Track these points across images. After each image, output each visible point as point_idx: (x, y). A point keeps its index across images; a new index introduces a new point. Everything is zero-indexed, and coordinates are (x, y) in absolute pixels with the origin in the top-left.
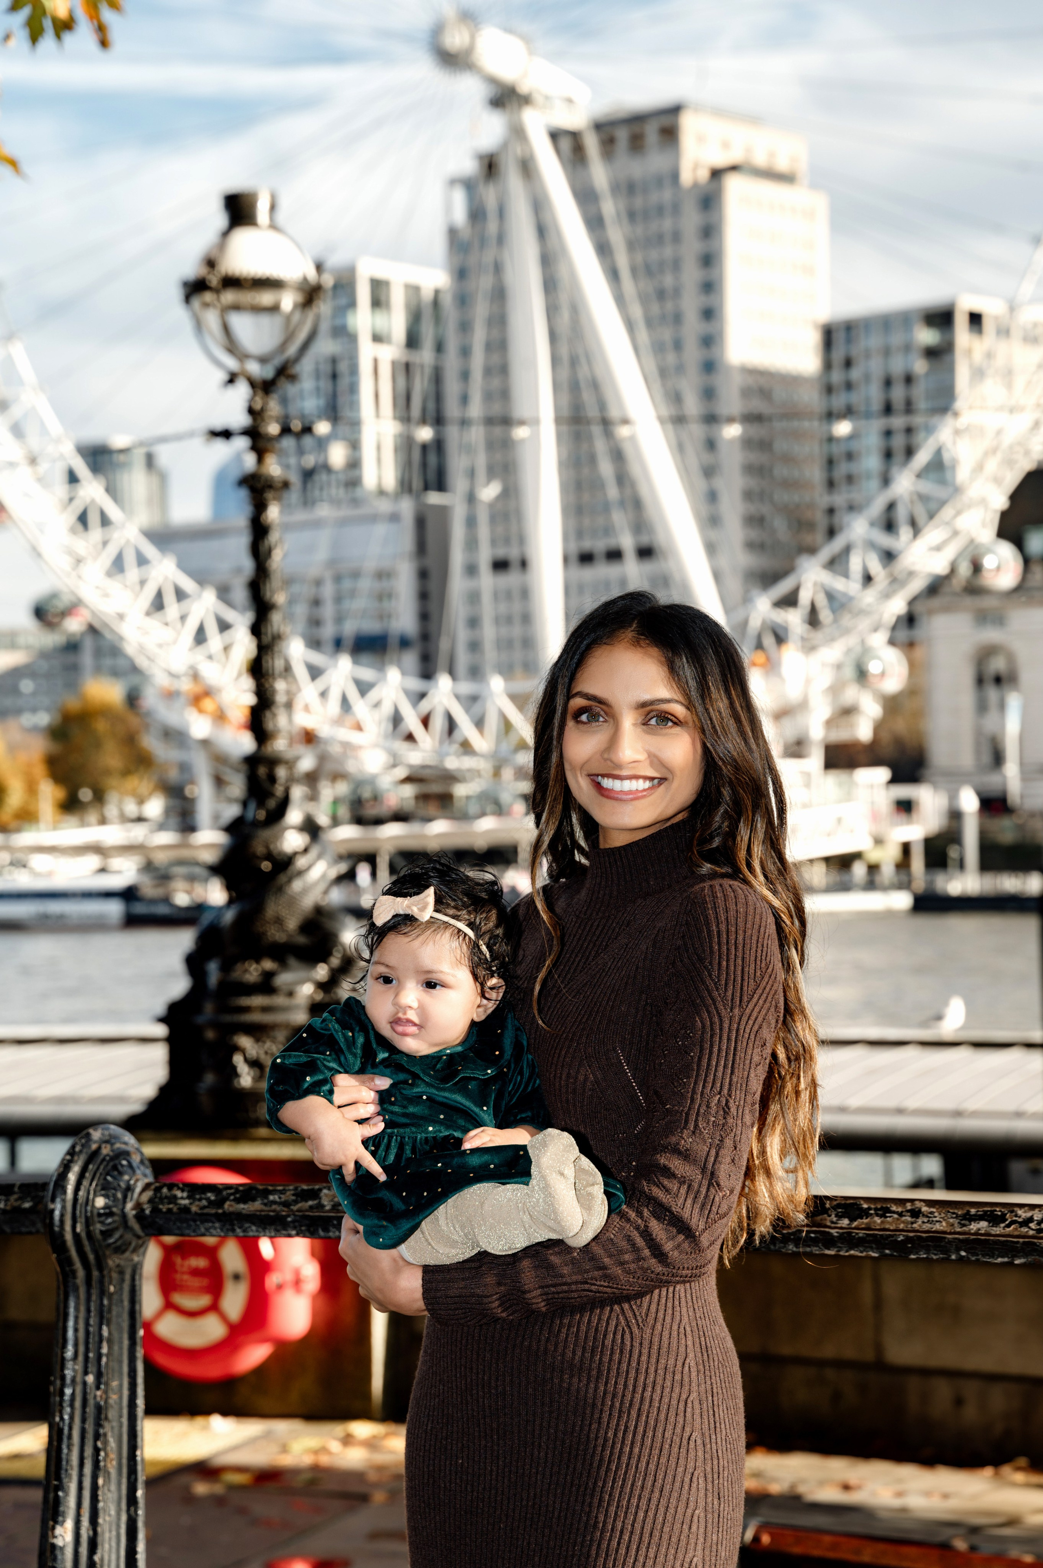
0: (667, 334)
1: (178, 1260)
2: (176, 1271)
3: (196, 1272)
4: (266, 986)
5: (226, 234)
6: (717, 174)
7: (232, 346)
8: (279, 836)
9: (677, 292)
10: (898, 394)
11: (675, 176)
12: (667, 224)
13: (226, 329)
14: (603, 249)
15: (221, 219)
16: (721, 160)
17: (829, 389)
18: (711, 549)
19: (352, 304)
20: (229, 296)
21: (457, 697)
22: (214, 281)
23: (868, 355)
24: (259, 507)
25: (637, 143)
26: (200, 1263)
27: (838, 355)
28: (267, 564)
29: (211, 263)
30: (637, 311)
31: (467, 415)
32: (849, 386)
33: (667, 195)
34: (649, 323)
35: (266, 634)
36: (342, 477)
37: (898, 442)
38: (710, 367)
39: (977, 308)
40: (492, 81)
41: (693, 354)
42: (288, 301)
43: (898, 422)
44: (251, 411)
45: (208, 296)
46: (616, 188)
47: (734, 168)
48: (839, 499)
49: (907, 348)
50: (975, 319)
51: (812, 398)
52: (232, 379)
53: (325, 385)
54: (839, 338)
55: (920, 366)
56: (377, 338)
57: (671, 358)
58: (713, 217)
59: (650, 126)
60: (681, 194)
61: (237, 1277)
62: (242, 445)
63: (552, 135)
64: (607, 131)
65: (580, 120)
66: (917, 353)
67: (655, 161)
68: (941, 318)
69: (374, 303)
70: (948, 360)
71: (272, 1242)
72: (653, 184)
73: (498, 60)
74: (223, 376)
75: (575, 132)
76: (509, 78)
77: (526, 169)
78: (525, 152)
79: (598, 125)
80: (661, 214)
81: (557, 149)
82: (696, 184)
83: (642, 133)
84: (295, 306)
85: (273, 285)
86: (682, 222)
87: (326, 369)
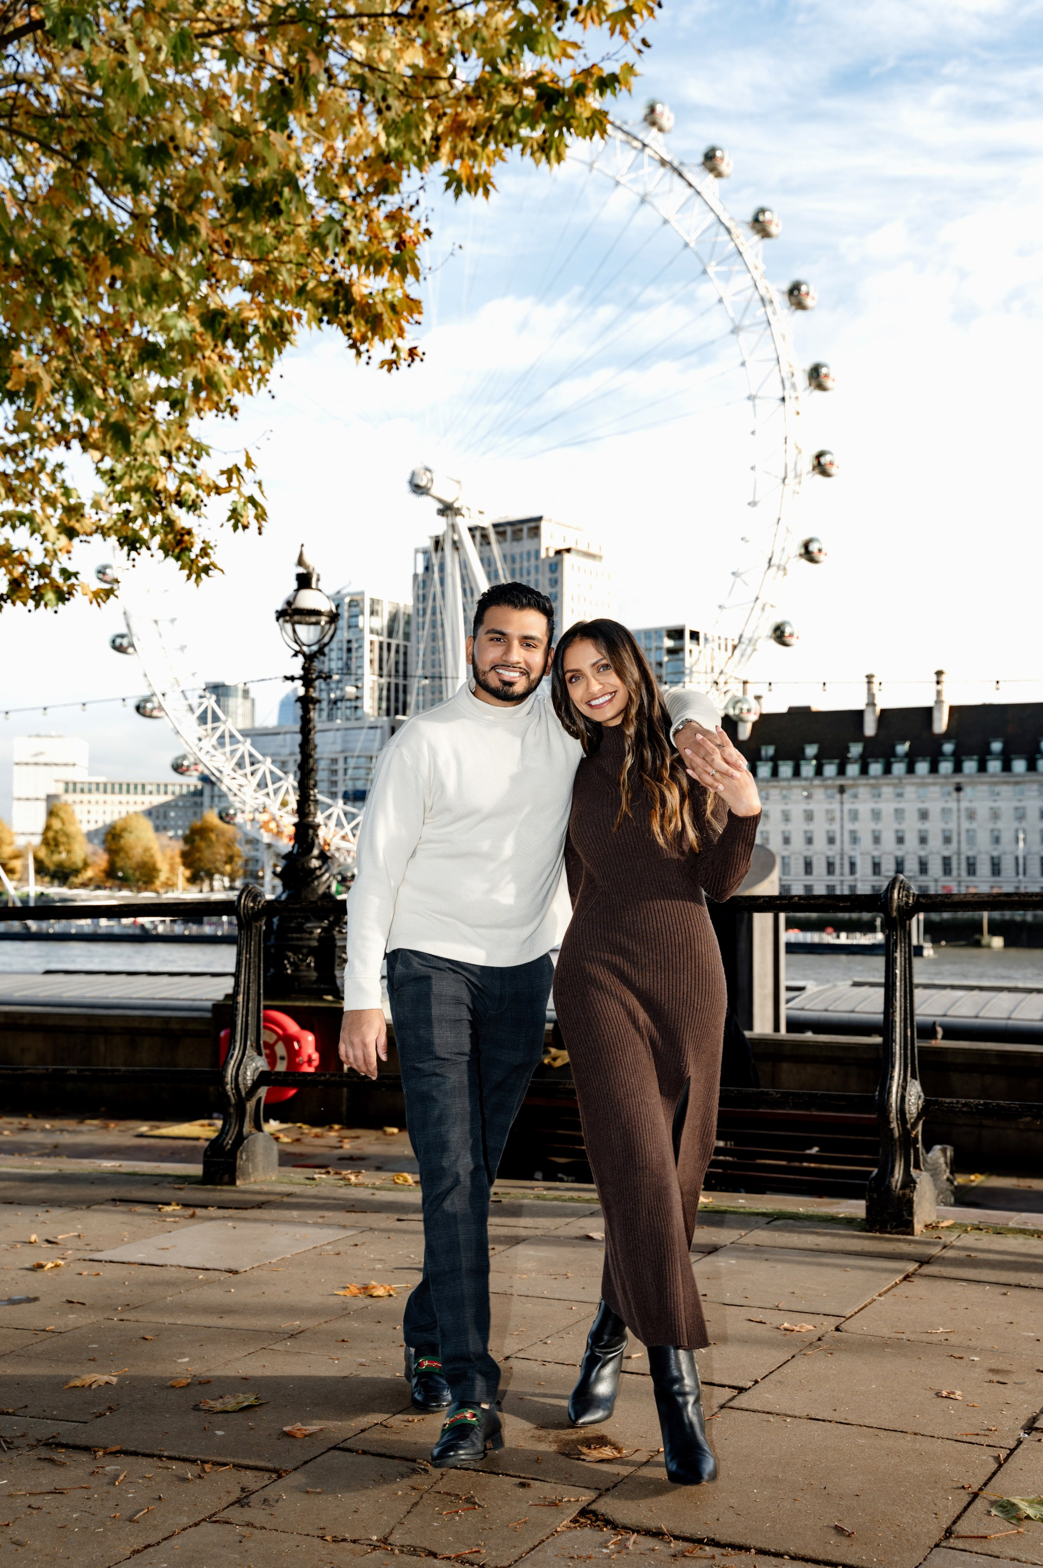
4: (300, 929)
5: (297, 590)
6: (558, 552)
7: (296, 639)
8: (309, 861)
11: (537, 553)
13: (294, 631)
15: (294, 585)
16: (561, 546)
19: (362, 613)
20: (296, 618)
22: (290, 611)
24: (306, 711)
25: (517, 536)
29: (289, 603)
33: (533, 562)
36: (352, 704)
39: (695, 630)
40: (440, 501)
42: (323, 620)
44: (303, 668)
45: (288, 618)
46: (505, 558)
47: (568, 550)
49: (659, 648)
50: (695, 636)
52: (295, 655)
53: (344, 655)
55: (665, 658)
56: (373, 631)
58: (557, 575)
59: (525, 527)
60: (540, 563)
61: (282, 1058)
62: (299, 683)
63: (471, 530)
64: (501, 529)
65: (486, 522)
66: (664, 652)
67: (527, 544)
68: (677, 634)
69: (372, 613)
70: (681, 656)
71: (299, 1042)
72: (525, 557)
73: (443, 490)
74: (293, 653)
75: (483, 529)
76: (449, 499)
77: (456, 546)
78: (456, 537)
79: (495, 526)
80: (529, 574)
81: (473, 537)
82: (548, 557)
83: (521, 530)
84: (327, 623)
85: (317, 613)
86: (540, 577)
87: (345, 646)
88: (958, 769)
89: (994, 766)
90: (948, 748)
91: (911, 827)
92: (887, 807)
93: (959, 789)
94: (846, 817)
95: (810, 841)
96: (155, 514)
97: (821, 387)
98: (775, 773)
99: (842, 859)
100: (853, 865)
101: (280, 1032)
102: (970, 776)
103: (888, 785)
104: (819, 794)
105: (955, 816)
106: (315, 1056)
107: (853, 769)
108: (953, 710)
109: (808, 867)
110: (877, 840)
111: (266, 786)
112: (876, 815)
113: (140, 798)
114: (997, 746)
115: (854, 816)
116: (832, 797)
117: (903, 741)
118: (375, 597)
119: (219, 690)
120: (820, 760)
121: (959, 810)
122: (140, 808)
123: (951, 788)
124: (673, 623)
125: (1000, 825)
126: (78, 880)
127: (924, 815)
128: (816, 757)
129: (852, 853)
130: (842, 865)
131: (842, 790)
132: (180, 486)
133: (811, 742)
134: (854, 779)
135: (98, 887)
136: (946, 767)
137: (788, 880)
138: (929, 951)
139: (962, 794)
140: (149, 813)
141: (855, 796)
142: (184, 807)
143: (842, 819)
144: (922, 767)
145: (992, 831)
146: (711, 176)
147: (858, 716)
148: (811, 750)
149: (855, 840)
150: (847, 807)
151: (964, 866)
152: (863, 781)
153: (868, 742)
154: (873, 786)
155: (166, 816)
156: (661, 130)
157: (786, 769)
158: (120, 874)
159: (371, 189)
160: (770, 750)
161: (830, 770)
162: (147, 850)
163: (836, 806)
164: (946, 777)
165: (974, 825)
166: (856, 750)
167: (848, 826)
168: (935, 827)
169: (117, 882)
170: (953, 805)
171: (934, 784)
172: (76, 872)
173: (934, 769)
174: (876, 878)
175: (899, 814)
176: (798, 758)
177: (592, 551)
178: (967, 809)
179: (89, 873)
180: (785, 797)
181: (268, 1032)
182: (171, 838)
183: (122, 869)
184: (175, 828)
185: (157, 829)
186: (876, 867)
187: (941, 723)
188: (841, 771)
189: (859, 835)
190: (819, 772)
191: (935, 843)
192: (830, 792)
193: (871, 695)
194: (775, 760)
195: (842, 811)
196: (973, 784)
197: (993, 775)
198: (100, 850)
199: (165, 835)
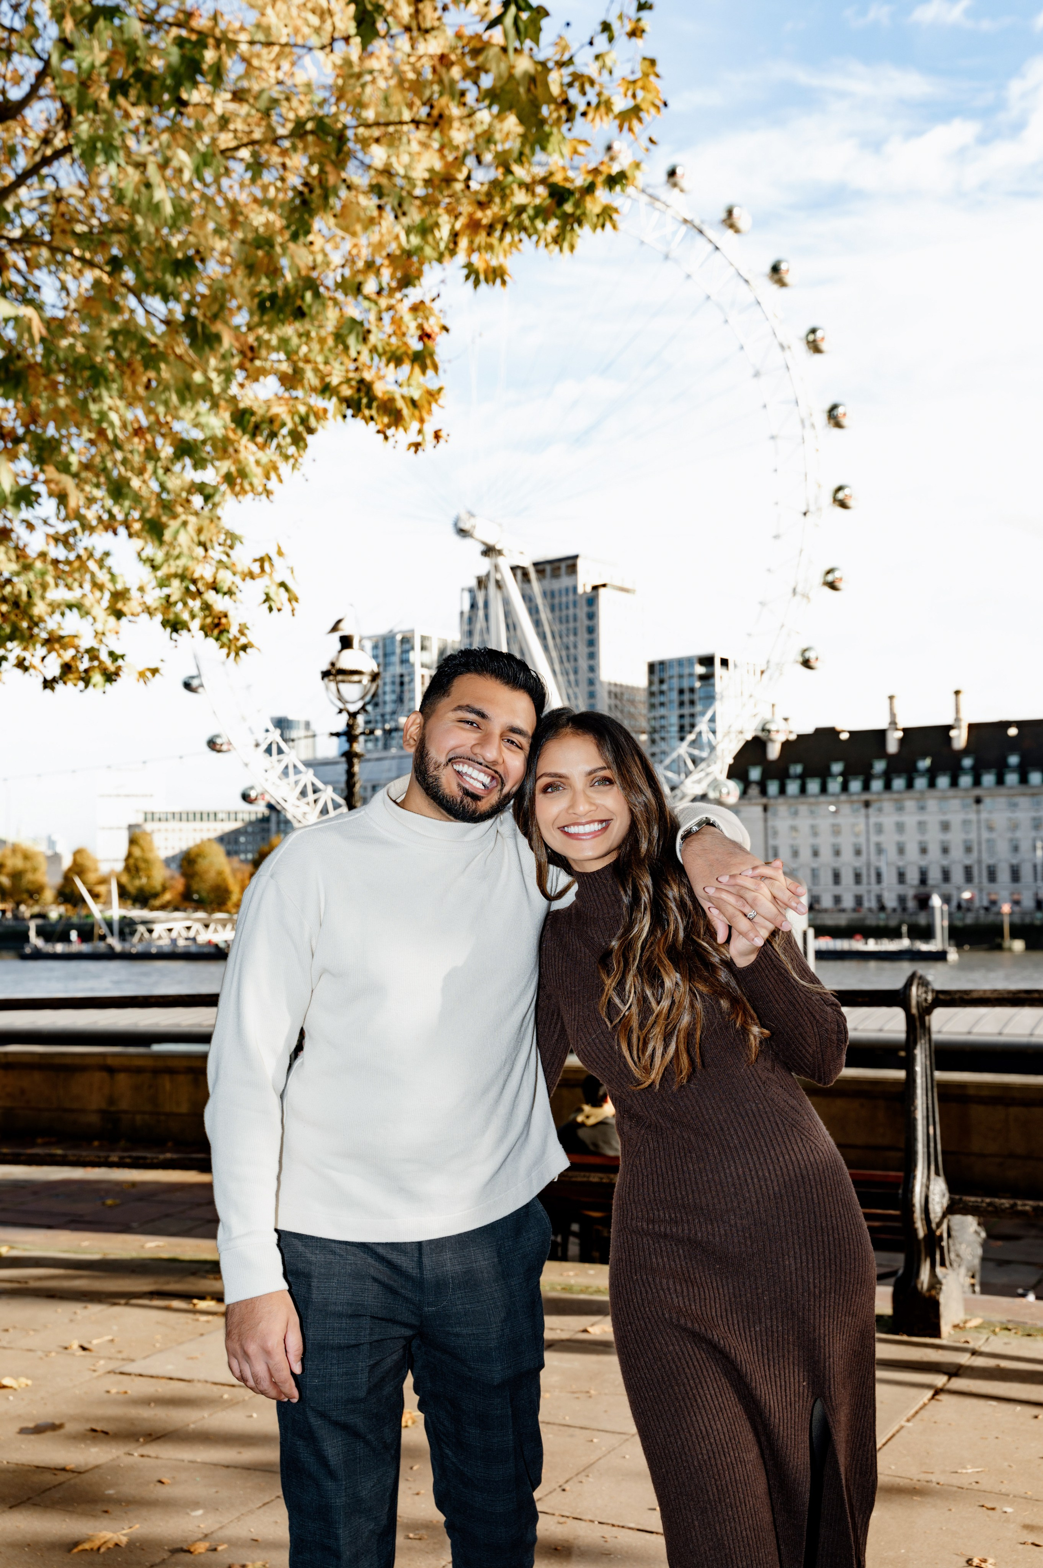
5: (339, 653)
6: (595, 588)
9: (575, 645)
10: (686, 697)
11: (575, 589)
12: (571, 612)
14: (537, 623)
16: (597, 581)
17: (652, 694)
19: (413, 648)
20: (339, 677)
22: (334, 671)
23: (671, 677)
25: (556, 574)
27: (656, 677)
29: (333, 665)
32: (662, 693)
33: (570, 598)
37: (687, 721)
38: (591, 682)
39: (725, 657)
40: (484, 544)
41: (584, 674)
43: (686, 711)
44: (347, 725)
45: (331, 677)
46: (545, 594)
47: (604, 586)
48: (656, 749)
49: (691, 675)
50: (724, 662)
51: (643, 699)
52: (340, 712)
53: (397, 688)
54: (657, 668)
55: (698, 684)
56: (423, 665)
58: (594, 608)
59: (563, 565)
60: (577, 598)
62: (343, 738)
63: (514, 569)
64: (540, 567)
65: (526, 562)
66: (696, 678)
67: (565, 581)
68: (707, 661)
69: (423, 648)
70: (711, 681)
72: (564, 592)
73: (486, 533)
74: (337, 710)
75: (523, 568)
76: (491, 542)
77: (499, 585)
78: (499, 577)
79: (535, 564)
80: (567, 608)
81: (515, 575)
82: (585, 593)
83: (559, 568)
84: (368, 682)
85: (357, 672)
86: (578, 611)
87: (398, 680)
88: (977, 782)
89: (1012, 778)
90: (967, 762)
91: (934, 838)
92: (911, 819)
93: (978, 801)
94: (872, 830)
95: (837, 853)
96: (194, 599)
97: (838, 425)
98: (803, 790)
99: (868, 869)
100: (879, 876)
102: (988, 789)
103: (911, 799)
104: (846, 809)
105: (974, 827)
107: (877, 785)
108: (971, 727)
109: (837, 878)
110: (901, 850)
111: (327, 812)
112: (900, 827)
113: (212, 825)
114: (1014, 760)
115: (879, 829)
116: (857, 810)
117: (924, 757)
118: (425, 634)
119: (282, 724)
120: (847, 775)
121: (979, 822)
122: (214, 835)
123: (970, 801)
124: (704, 652)
125: (1019, 834)
126: (157, 903)
127: (945, 827)
128: (842, 774)
129: (878, 864)
130: (869, 876)
131: (867, 804)
132: (216, 573)
133: (837, 760)
134: (879, 793)
135: (176, 909)
136: (966, 780)
137: (817, 891)
138: (953, 956)
139: (982, 806)
140: (222, 839)
141: (880, 810)
142: (253, 833)
143: (868, 832)
144: (943, 781)
145: (1011, 840)
146: (730, 232)
147: (880, 735)
148: (837, 768)
149: (880, 850)
150: (872, 820)
151: (985, 874)
152: (886, 796)
153: (890, 758)
154: (896, 800)
155: (236, 842)
156: (682, 191)
157: (813, 786)
158: (196, 897)
159: (394, 284)
160: (797, 769)
161: (855, 785)
162: (220, 873)
163: (861, 821)
164: (966, 790)
165: (994, 835)
166: (879, 766)
167: (874, 839)
168: (956, 838)
169: (193, 905)
170: (973, 816)
171: (955, 797)
172: (156, 895)
173: (954, 783)
174: (902, 886)
175: (922, 826)
176: (824, 775)
177: (626, 585)
178: (987, 820)
179: (167, 896)
180: (812, 812)
182: (242, 861)
183: (197, 892)
184: (246, 852)
185: (229, 854)
186: (901, 877)
187: (960, 738)
188: (866, 787)
189: (884, 846)
190: (845, 788)
191: (957, 854)
192: (856, 806)
193: (893, 715)
194: (803, 778)
195: (867, 825)
196: (992, 796)
197: (1011, 788)
198: (177, 875)
199: (235, 859)
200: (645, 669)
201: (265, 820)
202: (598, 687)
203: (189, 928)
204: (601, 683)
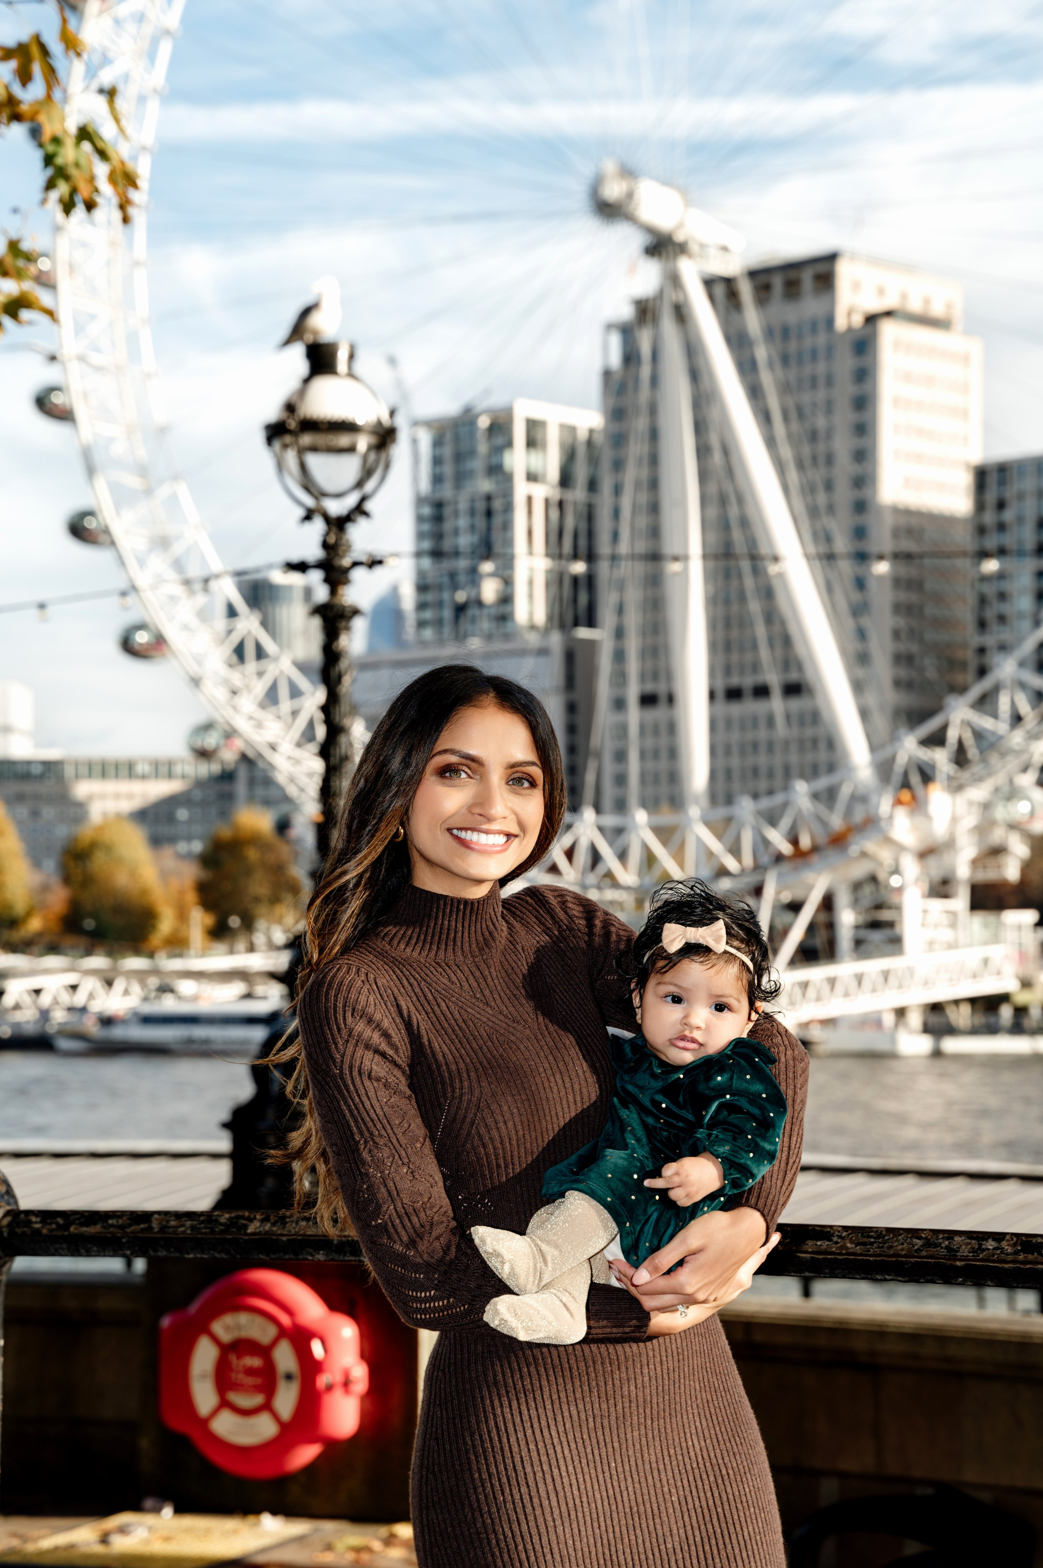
0: (817, 475)
1: (233, 1358)
2: (231, 1370)
3: (250, 1372)
5: (307, 381)
6: (871, 319)
7: (308, 484)
9: (830, 433)
11: (830, 321)
12: (821, 368)
13: (303, 468)
14: (754, 392)
16: (875, 306)
17: (981, 530)
18: (858, 687)
19: (509, 444)
20: (306, 439)
21: (601, 829)
22: (292, 424)
23: (1021, 497)
24: (332, 635)
25: (793, 292)
26: (255, 1362)
27: (991, 497)
28: (338, 690)
29: (290, 408)
30: (786, 452)
31: (617, 552)
32: (1002, 527)
33: (821, 339)
34: (800, 465)
35: (335, 756)
36: (493, 611)
38: (861, 507)
40: (651, 231)
41: (844, 494)
42: (363, 443)
44: (325, 545)
45: (288, 439)
46: (769, 333)
47: (889, 314)
48: (990, 639)
51: (965, 539)
52: (307, 517)
53: (480, 522)
54: (992, 480)
56: (532, 477)
57: (821, 498)
58: (867, 360)
59: (807, 274)
60: (835, 338)
61: (289, 1377)
62: (316, 577)
64: (762, 279)
65: (734, 269)
67: (810, 306)
69: (531, 443)
71: (323, 1343)
72: (807, 329)
73: (655, 210)
74: (301, 512)
75: (728, 281)
76: (665, 227)
77: (680, 315)
78: (680, 298)
79: (752, 273)
80: (814, 359)
81: (711, 298)
82: (850, 330)
83: (799, 279)
84: (370, 448)
85: (347, 427)
86: (836, 367)
87: (481, 506)
101: (285, 1319)
106: (360, 1372)
113: (125, 786)
118: (534, 416)
119: (257, 593)
122: (128, 806)
135: (53, 949)
140: (142, 816)
142: (203, 802)
155: (171, 819)
158: (90, 924)
169: (84, 940)
172: (12, 922)
179: (35, 924)
181: (259, 1320)
182: (181, 856)
183: (93, 914)
184: (189, 838)
185: (154, 842)
198: (55, 881)
199: (168, 852)
200: (965, 480)
201: (227, 777)
202: (869, 519)
203: (74, 987)
204: (880, 509)
